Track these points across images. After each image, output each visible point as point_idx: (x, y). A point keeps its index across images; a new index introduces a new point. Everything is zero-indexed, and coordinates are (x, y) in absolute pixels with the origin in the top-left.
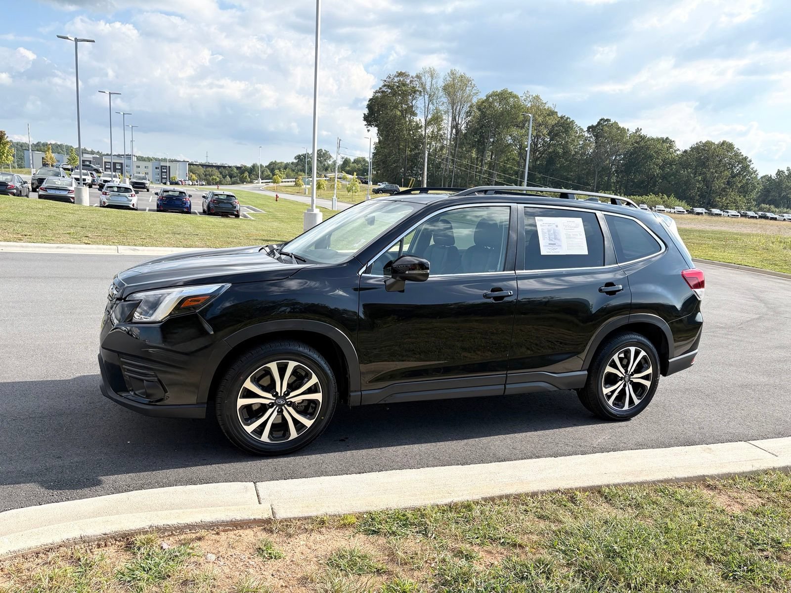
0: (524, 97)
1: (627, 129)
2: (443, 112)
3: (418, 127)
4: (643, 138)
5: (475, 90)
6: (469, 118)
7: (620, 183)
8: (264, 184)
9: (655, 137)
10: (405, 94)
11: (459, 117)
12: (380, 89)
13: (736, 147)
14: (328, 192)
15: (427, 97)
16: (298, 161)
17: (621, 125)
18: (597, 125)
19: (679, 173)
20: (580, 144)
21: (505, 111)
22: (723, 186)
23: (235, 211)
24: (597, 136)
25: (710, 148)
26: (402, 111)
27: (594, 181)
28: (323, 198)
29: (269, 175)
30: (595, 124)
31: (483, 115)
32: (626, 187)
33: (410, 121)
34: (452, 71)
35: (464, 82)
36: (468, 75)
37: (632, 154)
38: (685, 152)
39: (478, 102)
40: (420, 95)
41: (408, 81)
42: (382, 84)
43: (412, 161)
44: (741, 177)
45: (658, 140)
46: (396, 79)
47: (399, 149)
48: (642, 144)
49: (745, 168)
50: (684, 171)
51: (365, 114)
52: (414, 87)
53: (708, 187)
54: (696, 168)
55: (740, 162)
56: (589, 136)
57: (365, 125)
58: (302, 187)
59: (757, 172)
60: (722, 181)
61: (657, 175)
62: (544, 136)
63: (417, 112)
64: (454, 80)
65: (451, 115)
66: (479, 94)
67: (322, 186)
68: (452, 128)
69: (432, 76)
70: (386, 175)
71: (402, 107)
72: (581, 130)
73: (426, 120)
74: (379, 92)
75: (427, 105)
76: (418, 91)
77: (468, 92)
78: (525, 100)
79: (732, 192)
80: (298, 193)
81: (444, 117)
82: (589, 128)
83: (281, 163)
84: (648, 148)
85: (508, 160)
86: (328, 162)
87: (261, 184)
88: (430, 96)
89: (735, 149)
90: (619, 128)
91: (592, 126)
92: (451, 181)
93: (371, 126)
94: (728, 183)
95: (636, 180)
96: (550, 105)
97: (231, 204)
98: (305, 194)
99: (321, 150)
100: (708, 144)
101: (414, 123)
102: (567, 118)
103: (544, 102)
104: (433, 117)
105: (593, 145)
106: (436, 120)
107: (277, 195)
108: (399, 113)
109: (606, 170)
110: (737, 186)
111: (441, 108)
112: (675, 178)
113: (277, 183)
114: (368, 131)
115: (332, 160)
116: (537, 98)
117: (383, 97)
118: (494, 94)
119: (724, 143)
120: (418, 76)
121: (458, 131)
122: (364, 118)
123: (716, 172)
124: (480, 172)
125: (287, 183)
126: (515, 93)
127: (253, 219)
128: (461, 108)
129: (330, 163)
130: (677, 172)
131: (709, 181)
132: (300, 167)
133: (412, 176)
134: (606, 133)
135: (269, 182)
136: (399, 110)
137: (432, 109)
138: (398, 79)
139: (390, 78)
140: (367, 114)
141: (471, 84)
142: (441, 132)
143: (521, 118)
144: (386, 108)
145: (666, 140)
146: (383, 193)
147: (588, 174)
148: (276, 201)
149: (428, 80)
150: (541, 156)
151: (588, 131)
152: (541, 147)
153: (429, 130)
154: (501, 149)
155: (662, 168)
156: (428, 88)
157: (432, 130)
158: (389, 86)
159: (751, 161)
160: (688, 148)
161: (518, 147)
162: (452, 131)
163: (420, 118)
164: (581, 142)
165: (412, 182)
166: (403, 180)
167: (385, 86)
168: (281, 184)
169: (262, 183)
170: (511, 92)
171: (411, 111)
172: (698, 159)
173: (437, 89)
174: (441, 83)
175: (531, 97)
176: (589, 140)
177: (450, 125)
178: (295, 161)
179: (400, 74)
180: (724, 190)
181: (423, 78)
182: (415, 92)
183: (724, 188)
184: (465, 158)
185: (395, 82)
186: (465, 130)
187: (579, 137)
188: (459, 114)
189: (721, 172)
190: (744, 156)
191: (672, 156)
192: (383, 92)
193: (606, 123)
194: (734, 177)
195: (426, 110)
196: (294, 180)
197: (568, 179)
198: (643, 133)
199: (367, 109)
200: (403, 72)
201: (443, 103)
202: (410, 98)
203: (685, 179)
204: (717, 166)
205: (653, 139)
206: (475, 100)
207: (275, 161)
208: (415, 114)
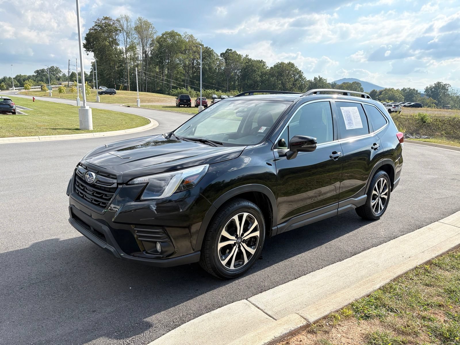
0: (184, 36)
1: (241, 55)
2: (136, 44)
3: (121, 52)
4: (250, 60)
5: (154, 30)
6: (152, 48)
7: (240, 86)
8: (18, 90)
9: (256, 60)
10: (110, 31)
11: (146, 46)
12: (93, 27)
13: (295, 65)
14: (68, 94)
15: (125, 33)
16: (37, 74)
17: (238, 53)
18: (225, 53)
19: (270, 79)
20: (217, 64)
21: (174, 44)
22: (291, 86)
23: (12, 109)
24: (226, 59)
25: (283, 66)
26: (109, 42)
27: (227, 85)
28: (65, 99)
29: (17, 84)
30: (224, 52)
31: (161, 46)
32: (244, 88)
33: (116, 49)
34: (139, 18)
35: (148, 25)
36: (150, 21)
37: (245, 69)
38: (272, 68)
39: (157, 38)
40: (121, 32)
41: (112, 23)
42: (94, 24)
43: (119, 74)
44: (299, 81)
45: (257, 61)
46: (103, 22)
47: (110, 66)
48: (250, 63)
49: (301, 76)
50: (272, 79)
51: (84, 44)
52: (116, 28)
53: (284, 87)
54: (277, 76)
55: (298, 73)
56: (221, 59)
57: (85, 51)
58: (47, 92)
59: (306, 78)
60: (291, 84)
61: (259, 81)
62: (198, 59)
63: (120, 43)
64: (141, 23)
65: (141, 45)
66: (157, 33)
67: (62, 91)
68: (143, 53)
69: (127, 20)
70: (103, 83)
71: (109, 39)
72: (217, 55)
73: (126, 48)
74: (92, 29)
75: (125, 39)
76: (119, 30)
77: (150, 32)
78: (185, 38)
79: (295, 89)
80: (44, 95)
81: (137, 47)
82: (221, 54)
83: (25, 76)
84: (253, 66)
85: (178, 73)
86: (60, 75)
87: (15, 91)
88: (127, 33)
89: (295, 66)
90: (237, 54)
91: (223, 53)
92: (146, 86)
93: (89, 52)
94: (293, 84)
95: (248, 84)
96: (199, 41)
97: (9, 105)
98: (50, 96)
99: (54, 66)
100: (282, 64)
101: (118, 50)
102: (209, 48)
103: (196, 39)
104: (130, 46)
105: (224, 64)
106: (132, 48)
107: (33, 98)
108: (107, 43)
109: (232, 79)
110: (297, 86)
111: (135, 41)
112: (268, 82)
113: (28, 89)
114: (88, 54)
115: (62, 74)
116: (191, 36)
117: (96, 33)
118: (166, 33)
119: (289, 63)
120: (118, 20)
121: (146, 56)
122: (84, 46)
123: (287, 79)
124: (162, 80)
125: (34, 89)
126: (179, 33)
127: (26, 114)
128: (147, 41)
129: (61, 75)
130: (269, 79)
131: (284, 84)
132: (39, 78)
133: (120, 83)
134: (231, 57)
135: (21, 89)
136: (107, 41)
137: (129, 41)
138: (105, 21)
139: (99, 20)
140: (85, 44)
141: (152, 27)
142: (136, 56)
143: (184, 48)
144: (99, 41)
145: (261, 62)
146: (105, 94)
147: (223, 80)
148: (34, 101)
149: (125, 23)
150: (197, 71)
151: (221, 56)
152: (196, 65)
153: (129, 54)
154: (173, 67)
155: (261, 76)
156: (125, 28)
157: (130, 54)
158: (99, 26)
159: (303, 73)
160: (273, 66)
161: (183, 65)
162: (143, 55)
163: (121, 47)
164: (218, 63)
165: (122, 87)
166: (115, 86)
167: (96, 25)
168: (30, 90)
169: (15, 89)
170: (177, 32)
171: (115, 42)
172: (278, 72)
173: (131, 29)
174: (133, 25)
175: (188, 36)
176: (222, 61)
177: (141, 52)
178: (35, 74)
179: (106, 18)
180: (291, 88)
181: (121, 21)
182: (117, 31)
183: (292, 87)
184: (152, 72)
185: (103, 23)
186: (151, 55)
187: (217, 59)
188: (146, 45)
189: (289, 79)
190: (300, 70)
191: (265, 70)
192: (95, 29)
193: (230, 51)
194: (295, 81)
195: (125, 42)
196: (40, 87)
197: (213, 84)
198: (249, 57)
199: (85, 40)
200: (108, 17)
201: (135, 38)
202: (114, 34)
203: (273, 83)
204: (287, 76)
205: (255, 61)
206: (155, 37)
207: (20, 75)
208: (118, 45)
